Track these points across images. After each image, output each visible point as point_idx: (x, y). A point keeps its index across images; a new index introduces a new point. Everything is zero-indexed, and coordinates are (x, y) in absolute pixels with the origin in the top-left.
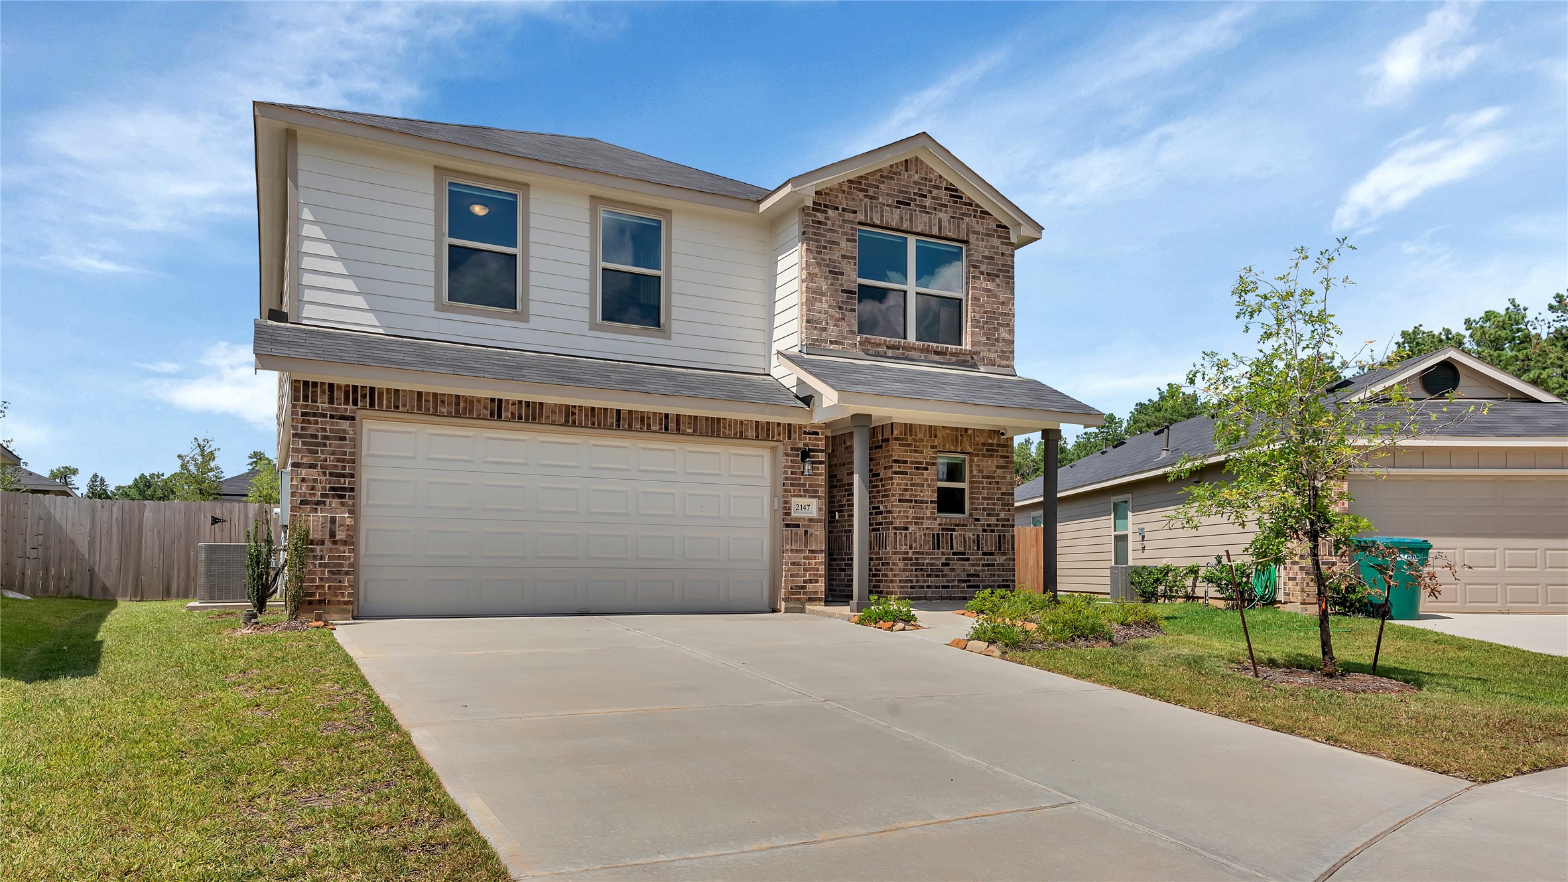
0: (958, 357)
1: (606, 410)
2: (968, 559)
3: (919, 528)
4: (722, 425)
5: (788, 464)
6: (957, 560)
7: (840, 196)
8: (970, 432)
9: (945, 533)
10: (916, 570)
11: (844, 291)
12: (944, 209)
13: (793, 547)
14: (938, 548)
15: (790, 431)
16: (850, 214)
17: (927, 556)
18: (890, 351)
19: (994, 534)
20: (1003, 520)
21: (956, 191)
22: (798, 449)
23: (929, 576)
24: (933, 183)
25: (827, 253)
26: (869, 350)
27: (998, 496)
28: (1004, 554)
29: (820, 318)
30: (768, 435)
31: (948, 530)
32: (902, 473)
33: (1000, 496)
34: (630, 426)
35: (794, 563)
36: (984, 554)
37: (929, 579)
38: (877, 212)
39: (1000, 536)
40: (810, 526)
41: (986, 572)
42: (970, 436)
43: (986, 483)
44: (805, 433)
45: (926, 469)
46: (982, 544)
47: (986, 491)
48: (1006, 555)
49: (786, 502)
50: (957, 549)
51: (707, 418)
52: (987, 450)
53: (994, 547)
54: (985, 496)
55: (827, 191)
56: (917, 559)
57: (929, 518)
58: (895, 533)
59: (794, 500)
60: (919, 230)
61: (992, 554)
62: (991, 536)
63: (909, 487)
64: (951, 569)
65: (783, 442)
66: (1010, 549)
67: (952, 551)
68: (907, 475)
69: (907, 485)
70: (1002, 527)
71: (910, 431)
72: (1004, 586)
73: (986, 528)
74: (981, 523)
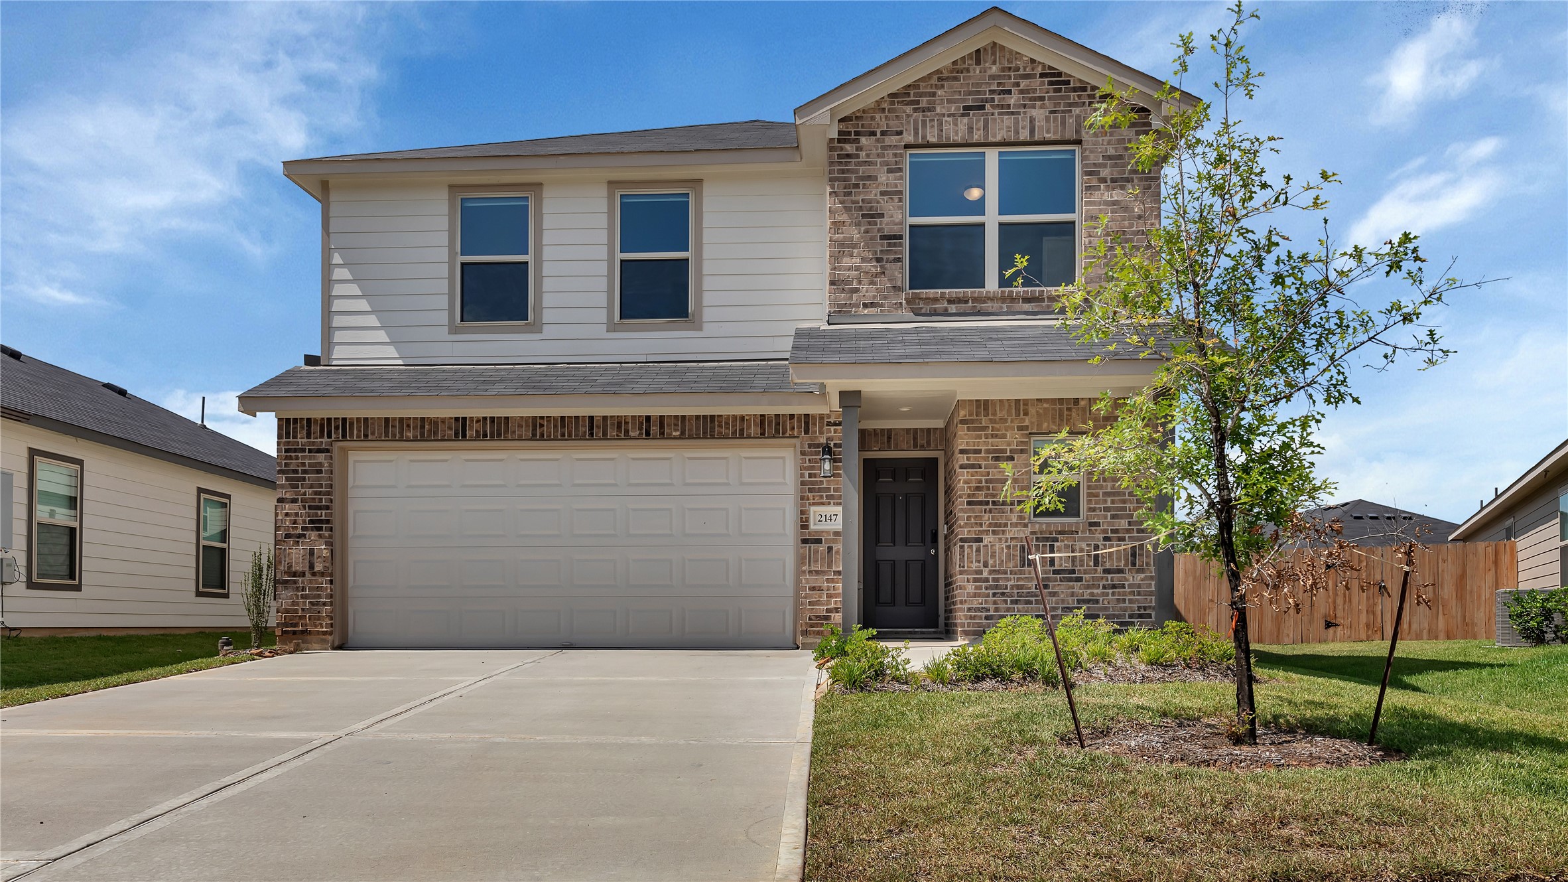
1: (577, 418)
2: (1079, 579)
3: (1000, 539)
4: (716, 423)
5: (805, 465)
6: (1061, 581)
7: (878, 117)
8: (1082, 403)
9: (1041, 544)
10: (994, 595)
11: (883, 238)
12: (1038, 103)
13: (812, 569)
14: (1030, 565)
15: (807, 423)
16: (892, 138)
17: (1012, 576)
18: (953, 306)
19: (1123, 543)
20: (1140, 523)
21: (1060, 74)
22: (818, 445)
23: (1016, 602)
24: (1021, 72)
25: (859, 193)
26: (921, 308)
27: (1130, 490)
28: (1139, 571)
29: (849, 276)
30: (777, 431)
31: (1047, 539)
32: (972, 466)
34: (605, 434)
35: (814, 587)
36: (1106, 571)
37: (1016, 606)
38: (933, 126)
39: (1133, 546)
40: (835, 541)
41: (1110, 597)
42: (1084, 409)
44: (829, 424)
45: (1012, 459)
46: (1103, 557)
47: (1109, 485)
48: (1143, 572)
49: (802, 512)
50: (1061, 565)
51: (698, 417)
53: (1123, 562)
54: (1109, 490)
55: (858, 115)
56: (995, 580)
57: (1015, 525)
58: (962, 547)
59: (813, 509)
60: (998, 139)
61: (1120, 571)
62: (1119, 547)
63: (984, 484)
64: (1050, 593)
65: (798, 437)
66: (1152, 563)
67: (1052, 568)
68: (980, 468)
69: (980, 482)
70: (1138, 532)
71: (986, 409)
72: (1140, 616)
73: (1110, 535)
74: (1101, 528)
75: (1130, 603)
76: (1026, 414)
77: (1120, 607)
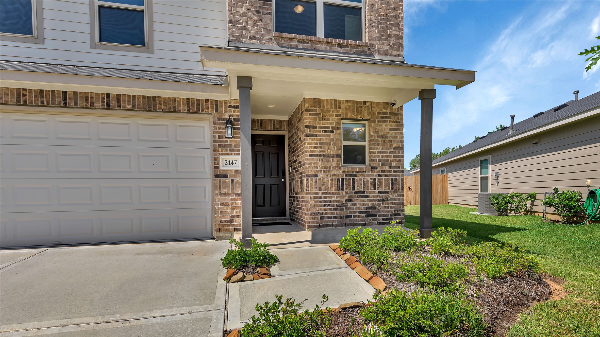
0: (357, 48)
1: (53, 92)
2: (367, 197)
3: (327, 176)
4: (157, 102)
5: (216, 131)
6: (358, 198)
8: (367, 104)
9: (348, 178)
10: (325, 206)
13: (222, 192)
14: (343, 189)
15: (217, 106)
17: (334, 195)
18: (301, 45)
19: (387, 178)
20: (395, 167)
22: (224, 119)
23: (336, 209)
26: (283, 44)
27: (390, 151)
28: (395, 192)
29: (240, 19)
30: (198, 109)
31: (351, 176)
32: (312, 135)
33: (392, 151)
34: (76, 104)
35: (223, 203)
36: (380, 192)
37: (336, 212)
39: (392, 179)
40: (235, 176)
41: (381, 206)
42: (368, 107)
43: (381, 142)
44: (230, 107)
45: (333, 132)
46: (378, 185)
47: (381, 147)
48: (397, 193)
49: (215, 159)
50: (358, 190)
51: (144, 97)
52: (382, 117)
53: (387, 187)
54: (380, 150)
56: (325, 197)
57: (335, 168)
58: (307, 180)
59: (222, 157)
61: (386, 192)
62: (385, 180)
63: (318, 145)
64: (353, 204)
65: (211, 114)
66: (400, 188)
67: (354, 191)
68: (316, 136)
69: (316, 144)
70: (394, 172)
71: (319, 104)
72: (395, 215)
73: (381, 174)
74: (377, 170)
75: (390, 208)
76: (340, 108)
77: (386, 211)
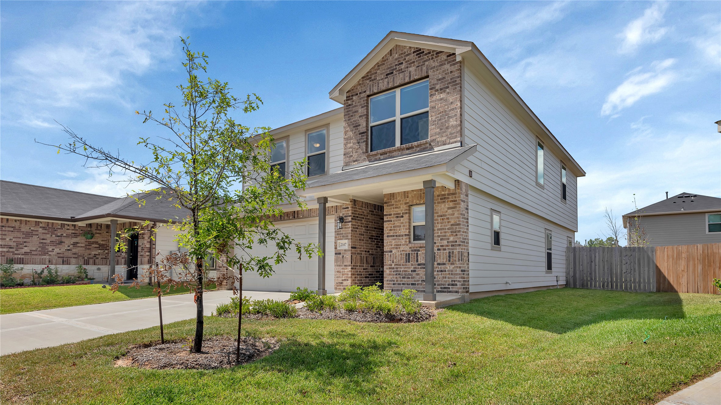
0: (421, 147)
3: (398, 251)
5: (336, 225)
6: (421, 269)
7: (358, 87)
9: (413, 252)
10: (396, 274)
11: (360, 134)
12: (412, 65)
13: (338, 264)
14: (409, 262)
15: (337, 209)
16: (363, 94)
17: (403, 267)
18: (382, 156)
19: (445, 251)
20: (453, 242)
21: (420, 50)
23: (404, 278)
24: (406, 53)
25: (353, 118)
26: (371, 159)
27: (448, 227)
28: (452, 264)
29: (349, 151)
30: (328, 213)
31: (415, 250)
32: (389, 221)
33: (450, 227)
35: (339, 272)
37: (404, 279)
38: (376, 86)
39: (449, 252)
40: (345, 254)
41: (440, 276)
43: (440, 220)
44: (343, 208)
45: (402, 217)
46: (437, 258)
47: (440, 225)
48: (454, 265)
49: (335, 243)
50: (420, 262)
51: (307, 210)
52: (441, 199)
53: (445, 260)
54: (440, 228)
55: (353, 88)
56: (397, 268)
57: (404, 245)
58: (385, 255)
59: (338, 241)
60: (398, 84)
61: (444, 264)
62: (443, 253)
63: (393, 228)
64: (417, 274)
65: (334, 214)
66: (457, 260)
67: (417, 263)
68: (391, 221)
69: (391, 227)
70: (451, 246)
71: (393, 197)
72: (453, 285)
73: (440, 248)
74: (437, 245)
75: (448, 279)
76: (408, 197)
77: (444, 281)
